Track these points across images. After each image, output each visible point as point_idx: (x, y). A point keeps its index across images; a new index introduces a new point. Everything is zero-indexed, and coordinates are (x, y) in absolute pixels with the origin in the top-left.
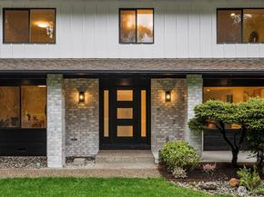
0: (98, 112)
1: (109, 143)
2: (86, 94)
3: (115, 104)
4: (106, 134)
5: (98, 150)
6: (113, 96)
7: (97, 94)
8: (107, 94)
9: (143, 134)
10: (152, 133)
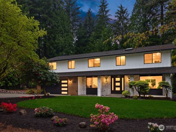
1: (114, 92)
2: (108, 79)
3: (115, 82)
4: (113, 90)
5: (110, 93)
8: (113, 79)
9: (123, 90)
10: (125, 89)
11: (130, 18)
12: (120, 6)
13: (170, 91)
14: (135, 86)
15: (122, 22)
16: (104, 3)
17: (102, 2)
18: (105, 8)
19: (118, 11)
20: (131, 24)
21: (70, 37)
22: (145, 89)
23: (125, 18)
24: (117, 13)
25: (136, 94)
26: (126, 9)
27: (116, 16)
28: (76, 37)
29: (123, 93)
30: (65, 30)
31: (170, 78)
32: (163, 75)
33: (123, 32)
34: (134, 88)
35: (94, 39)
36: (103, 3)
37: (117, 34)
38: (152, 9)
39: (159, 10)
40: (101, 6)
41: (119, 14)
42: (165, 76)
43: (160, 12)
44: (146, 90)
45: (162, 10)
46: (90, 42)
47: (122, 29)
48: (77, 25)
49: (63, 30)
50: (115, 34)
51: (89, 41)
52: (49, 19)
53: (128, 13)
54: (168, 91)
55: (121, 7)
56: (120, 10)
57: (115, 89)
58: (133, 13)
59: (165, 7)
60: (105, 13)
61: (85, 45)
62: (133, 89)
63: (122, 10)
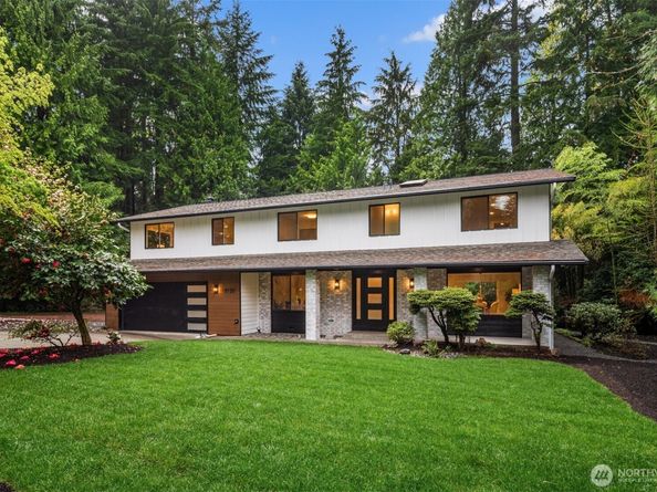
0: (350, 297)
1: (360, 325)
2: (341, 281)
3: (366, 291)
4: (359, 317)
5: (350, 330)
6: (364, 283)
7: (350, 281)
8: (359, 280)
9: (391, 317)
10: (398, 316)
11: (420, 94)
12: (390, 58)
13: (548, 325)
14: (430, 306)
15: (397, 107)
16: (344, 47)
17: (338, 41)
18: (346, 62)
19: (385, 72)
20: (421, 114)
21: (238, 149)
22: (466, 317)
23: (404, 95)
24: (380, 79)
25: (436, 334)
26: (407, 69)
27: (377, 89)
28: (259, 150)
29: (391, 329)
30: (221, 127)
31: (549, 280)
32: (523, 269)
33: (398, 137)
34: (429, 314)
35: (313, 157)
36: (341, 47)
37: (382, 143)
38: (484, 72)
39: (506, 72)
40: (333, 55)
41: (386, 82)
42: (529, 272)
43: (507, 79)
44: (467, 320)
45: (515, 74)
46: (299, 166)
47: (396, 128)
48: (261, 114)
49: (214, 124)
50: (376, 142)
51: (298, 162)
52: (170, 88)
53: (413, 78)
54: (541, 325)
55: (394, 62)
56: (389, 71)
57: (364, 314)
58: (427, 79)
59: (522, 64)
60: (345, 78)
61: (283, 176)
62: (424, 316)
63: (395, 70)
